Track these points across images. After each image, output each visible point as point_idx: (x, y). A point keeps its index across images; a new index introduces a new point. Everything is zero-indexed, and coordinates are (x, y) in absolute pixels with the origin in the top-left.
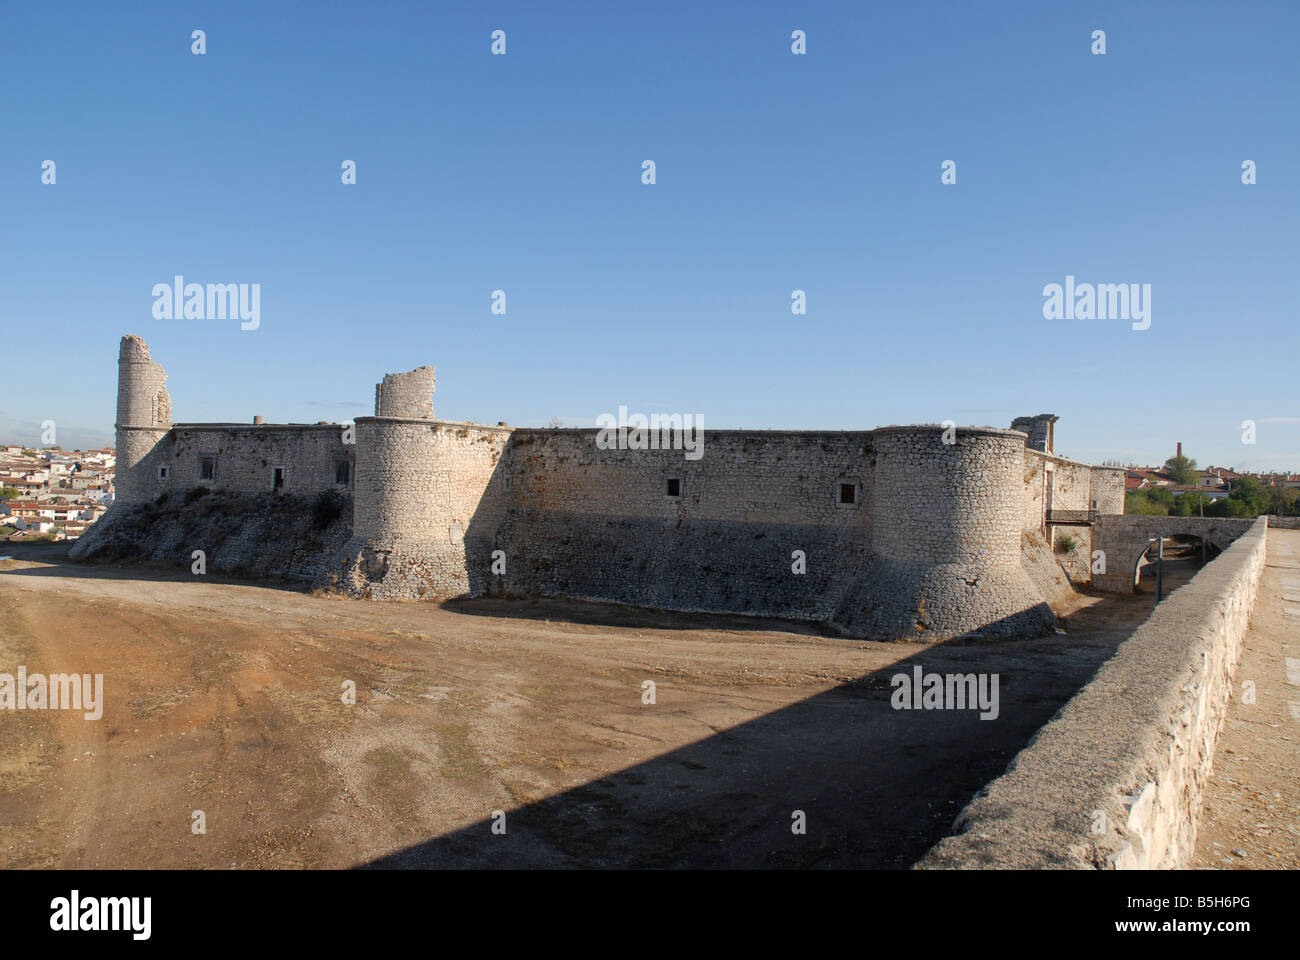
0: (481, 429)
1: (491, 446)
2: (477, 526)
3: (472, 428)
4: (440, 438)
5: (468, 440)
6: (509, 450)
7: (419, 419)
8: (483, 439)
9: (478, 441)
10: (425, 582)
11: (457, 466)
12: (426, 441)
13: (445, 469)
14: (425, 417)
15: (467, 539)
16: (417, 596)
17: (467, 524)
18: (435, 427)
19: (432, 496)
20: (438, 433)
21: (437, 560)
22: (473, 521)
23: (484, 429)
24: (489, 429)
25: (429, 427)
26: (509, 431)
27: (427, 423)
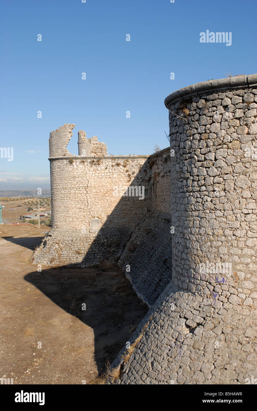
0: (113, 158)
1: (126, 169)
2: (116, 221)
3: (105, 158)
4: (75, 167)
5: (102, 166)
6: (145, 171)
7: (61, 157)
8: (118, 165)
9: (113, 166)
10: (57, 255)
11: (93, 183)
12: (67, 169)
13: (81, 185)
14: (65, 155)
15: (102, 230)
16: (49, 263)
17: (105, 219)
18: (71, 161)
19: (73, 202)
20: (74, 164)
21: (70, 242)
22: (110, 218)
23: (118, 158)
24: (123, 158)
25: (68, 160)
26: (145, 158)
27: (66, 159)
